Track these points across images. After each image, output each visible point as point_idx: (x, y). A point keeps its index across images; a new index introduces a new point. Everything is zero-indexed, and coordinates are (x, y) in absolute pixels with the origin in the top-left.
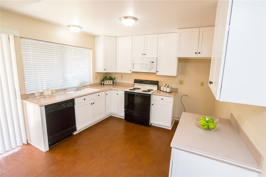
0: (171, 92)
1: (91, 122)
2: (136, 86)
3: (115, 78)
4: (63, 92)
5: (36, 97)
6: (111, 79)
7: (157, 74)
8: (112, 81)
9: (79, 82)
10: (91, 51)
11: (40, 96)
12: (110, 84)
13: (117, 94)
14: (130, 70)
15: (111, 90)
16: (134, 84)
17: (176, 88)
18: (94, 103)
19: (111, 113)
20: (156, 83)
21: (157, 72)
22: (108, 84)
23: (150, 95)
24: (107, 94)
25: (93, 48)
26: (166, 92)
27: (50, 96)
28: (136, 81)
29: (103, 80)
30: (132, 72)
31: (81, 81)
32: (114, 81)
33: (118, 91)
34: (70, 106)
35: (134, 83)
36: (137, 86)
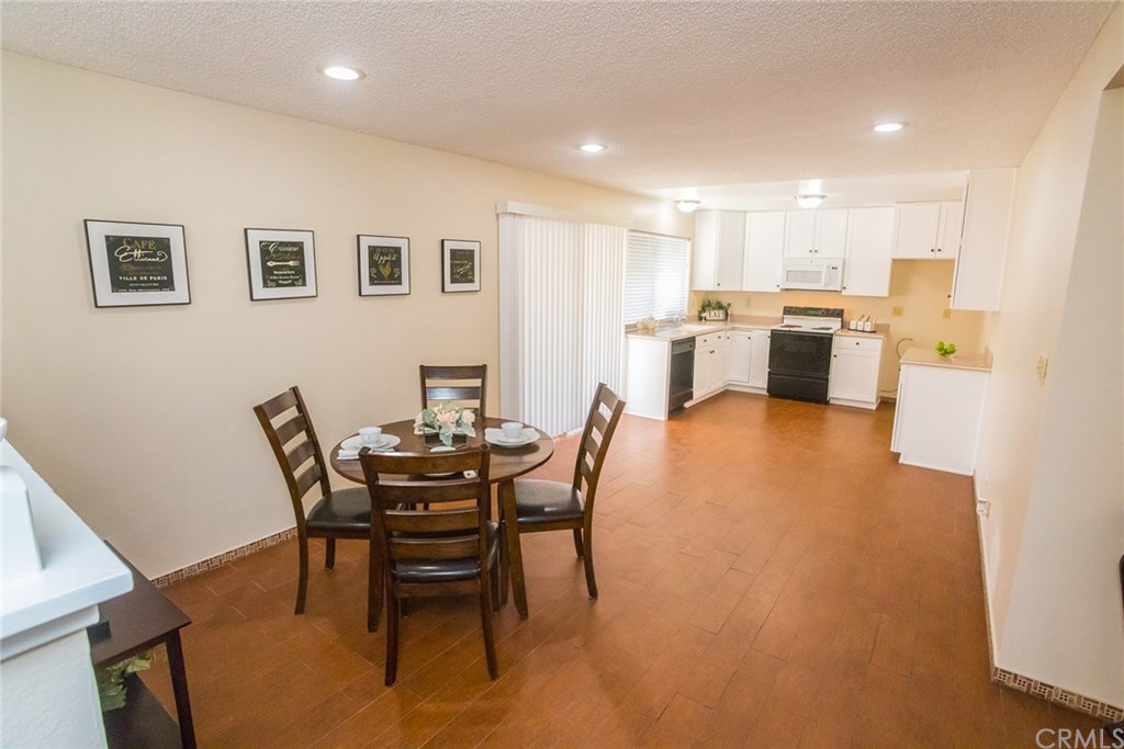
0: (875, 332)
2: (786, 322)
3: (729, 305)
6: (720, 306)
7: (844, 293)
8: (723, 311)
10: (689, 243)
12: (719, 318)
13: (749, 338)
14: (778, 286)
16: (784, 316)
17: (884, 325)
19: (728, 384)
20: (839, 313)
21: (844, 288)
22: (716, 317)
23: (832, 335)
24: (728, 338)
25: (694, 237)
26: (864, 331)
28: (788, 311)
29: (703, 310)
30: (782, 289)
32: (727, 311)
33: (750, 330)
34: (691, 349)
35: (784, 314)
36: (790, 320)
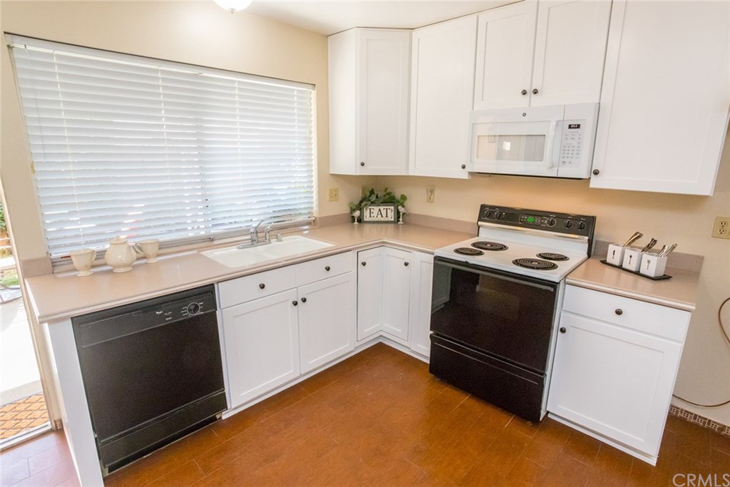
0: (665, 278)
1: (292, 371)
2: (486, 236)
3: (404, 198)
4: (195, 252)
5: (75, 270)
6: (389, 200)
7: (595, 183)
8: (392, 208)
9: (266, 210)
10: (314, 93)
11: (93, 267)
12: (386, 219)
13: (406, 264)
14: (464, 167)
15: (383, 244)
16: (480, 223)
17: (693, 256)
18: (304, 300)
19: (382, 333)
20: (582, 225)
21: (596, 173)
22: (379, 218)
23: (554, 285)
24: (364, 264)
25: (320, 83)
26: (637, 273)
27: (130, 269)
28: (490, 214)
29: (359, 207)
30: (471, 174)
31: (276, 209)
32: (400, 207)
33: (409, 249)
34: (195, 314)
35: (480, 219)
36: (491, 233)
